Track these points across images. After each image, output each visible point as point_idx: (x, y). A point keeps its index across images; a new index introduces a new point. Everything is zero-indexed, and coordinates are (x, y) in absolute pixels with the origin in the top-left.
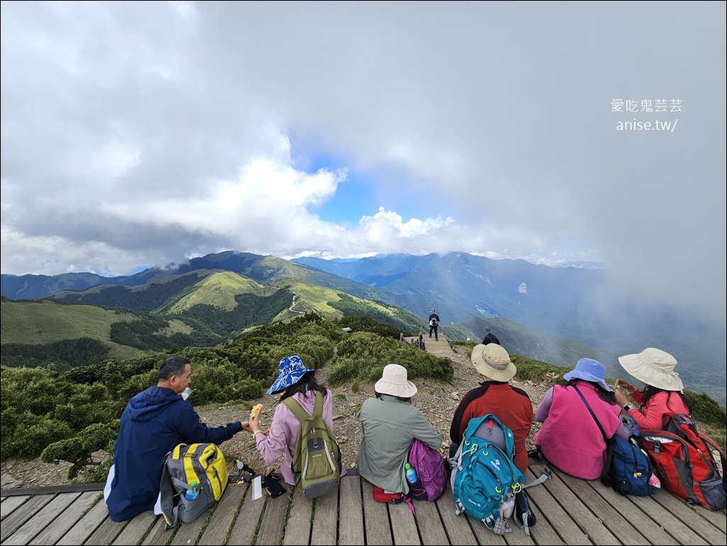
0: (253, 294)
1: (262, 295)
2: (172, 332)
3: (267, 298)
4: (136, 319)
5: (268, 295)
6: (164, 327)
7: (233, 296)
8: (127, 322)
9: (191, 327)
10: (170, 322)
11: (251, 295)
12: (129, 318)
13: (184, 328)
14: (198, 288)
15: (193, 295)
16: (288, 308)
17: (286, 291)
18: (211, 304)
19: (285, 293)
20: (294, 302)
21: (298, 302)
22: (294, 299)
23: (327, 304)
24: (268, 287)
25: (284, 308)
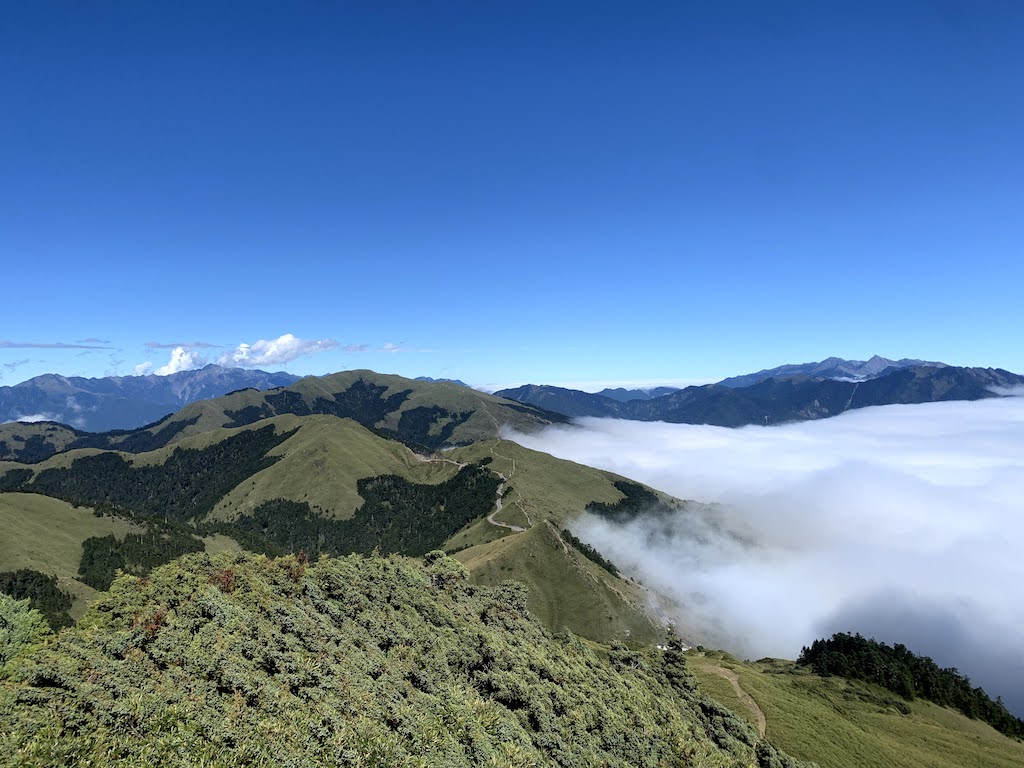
0: (401, 479)
4: (135, 530)
5: (437, 480)
7: (354, 483)
8: (117, 538)
10: (207, 541)
11: (397, 481)
12: (121, 529)
14: (274, 460)
15: (262, 477)
16: (485, 515)
17: (480, 471)
18: (303, 501)
19: (479, 476)
20: (499, 502)
21: (509, 500)
22: (499, 492)
23: (587, 509)
24: (438, 461)
25: (476, 516)
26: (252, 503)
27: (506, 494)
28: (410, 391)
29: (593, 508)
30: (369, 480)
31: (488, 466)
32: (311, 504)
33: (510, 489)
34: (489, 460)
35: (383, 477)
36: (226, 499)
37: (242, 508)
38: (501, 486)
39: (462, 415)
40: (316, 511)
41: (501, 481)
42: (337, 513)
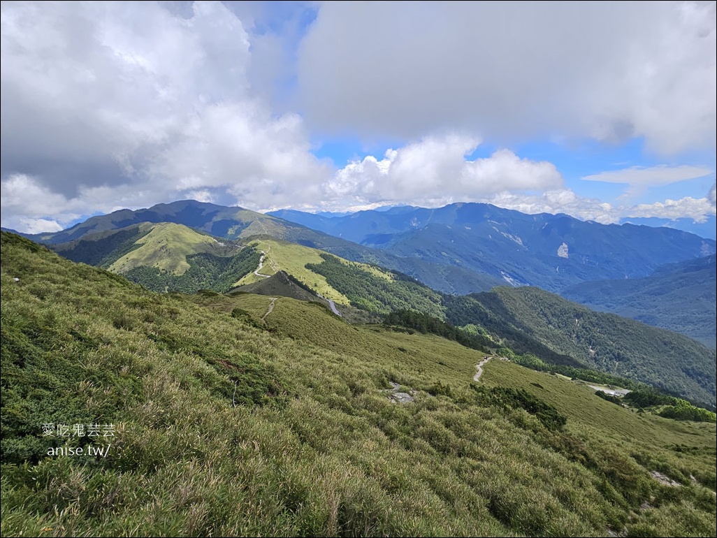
3: (228, 259)
5: (230, 255)
7: (184, 257)
14: (139, 246)
15: (133, 255)
16: (254, 271)
17: (252, 250)
18: (156, 267)
19: (252, 252)
20: (261, 264)
21: (265, 264)
22: (261, 260)
23: (305, 267)
24: (230, 245)
25: (249, 272)
26: (126, 269)
27: (264, 260)
29: (308, 266)
30: (192, 256)
31: (256, 247)
33: (267, 258)
35: (200, 254)
38: (262, 257)
40: (163, 271)
41: (262, 254)
42: (175, 272)
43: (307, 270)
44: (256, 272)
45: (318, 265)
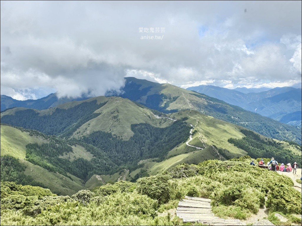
0: (149, 125)
1: (158, 126)
2: (75, 157)
3: (163, 130)
4: (45, 142)
5: (164, 126)
6: (68, 152)
7: (130, 126)
8: (39, 144)
9: (92, 153)
10: (73, 147)
11: (147, 125)
12: (40, 141)
13: (85, 154)
14: (97, 115)
15: (93, 122)
16: (185, 142)
17: (182, 123)
18: (109, 132)
19: (182, 125)
20: (191, 136)
21: (195, 136)
22: (191, 132)
23: (229, 141)
24: (164, 118)
25: (181, 142)
26: (88, 132)
27: (194, 133)
28: (151, 87)
29: (231, 141)
30: (136, 125)
31: (186, 121)
32: (113, 133)
33: (196, 131)
34: (186, 118)
35: (141, 124)
36: (78, 130)
37: (85, 134)
38: (192, 130)
39: (174, 98)
40: (114, 136)
41: (192, 128)
42: (123, 138)
43: (230, 144)
44: (187, 143)
45: (239, 140)
